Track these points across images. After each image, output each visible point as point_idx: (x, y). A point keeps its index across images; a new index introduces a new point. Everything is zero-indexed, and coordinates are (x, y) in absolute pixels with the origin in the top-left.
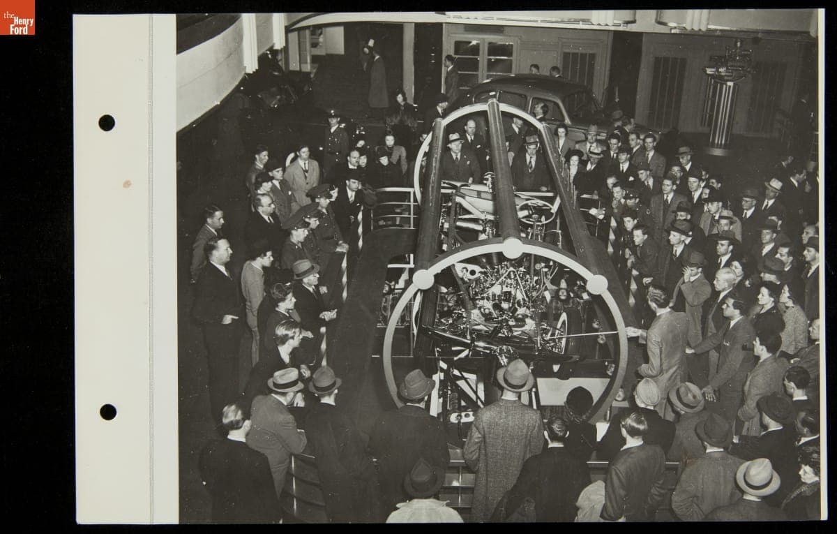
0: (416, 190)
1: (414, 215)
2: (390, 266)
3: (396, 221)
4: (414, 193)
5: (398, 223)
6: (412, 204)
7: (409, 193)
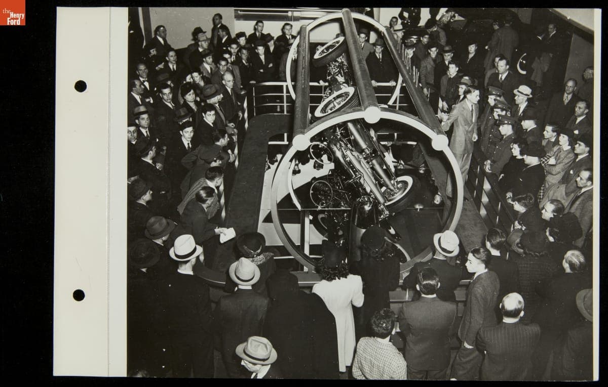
0: (289, 83)
1: (287, 103)
2: (270, 143)
3: (277, 108)
4: (287, 86)
5: (278, 110)
6: (285, 94)
7: (282, 86)
